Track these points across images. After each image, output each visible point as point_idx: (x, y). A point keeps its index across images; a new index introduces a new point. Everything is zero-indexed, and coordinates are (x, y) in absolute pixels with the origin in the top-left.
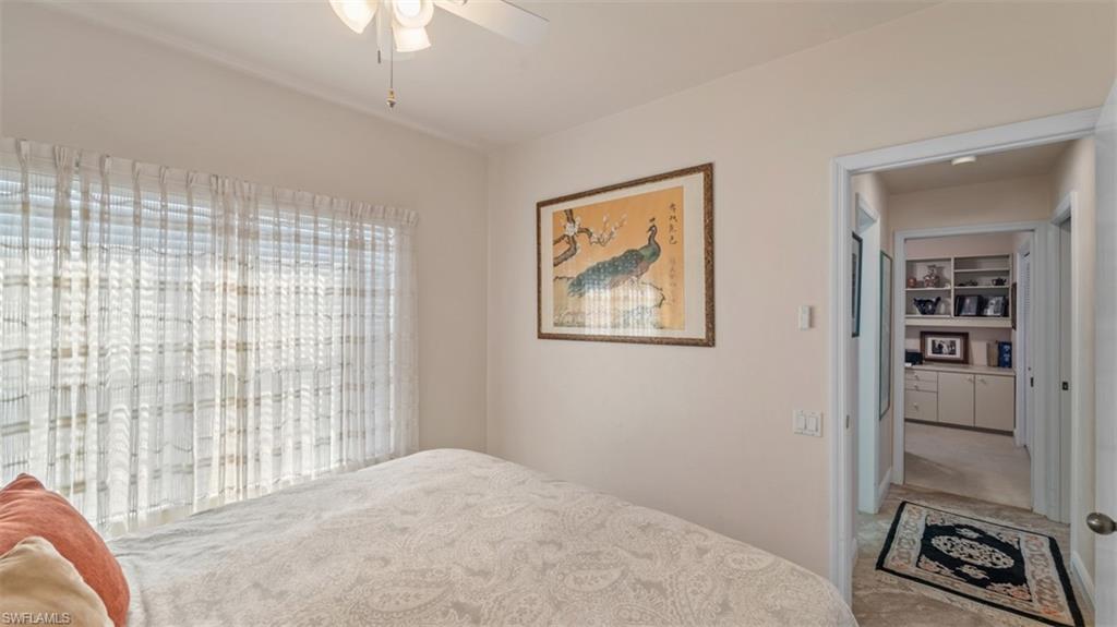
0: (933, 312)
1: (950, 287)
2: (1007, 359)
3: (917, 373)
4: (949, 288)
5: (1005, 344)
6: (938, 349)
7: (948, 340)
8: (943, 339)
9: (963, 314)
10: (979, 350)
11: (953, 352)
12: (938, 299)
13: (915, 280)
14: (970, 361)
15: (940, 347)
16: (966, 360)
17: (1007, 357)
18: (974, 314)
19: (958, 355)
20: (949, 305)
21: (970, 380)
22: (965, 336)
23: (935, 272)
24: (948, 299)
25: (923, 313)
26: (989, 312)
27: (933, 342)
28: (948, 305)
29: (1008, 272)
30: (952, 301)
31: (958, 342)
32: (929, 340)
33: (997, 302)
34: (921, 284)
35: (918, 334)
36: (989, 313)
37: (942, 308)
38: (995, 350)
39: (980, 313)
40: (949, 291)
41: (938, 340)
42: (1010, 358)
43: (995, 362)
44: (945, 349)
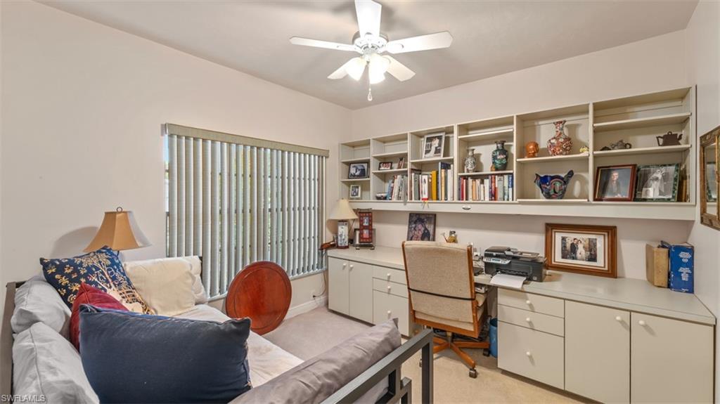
0: (562, 194)
1: (588, 152)
2: (685, 278)
3: (531, 299)
4: (585, 154)
5: (680, 249)
6: (570, 252)
7: (583, 238)
8: (579, 236)
9: (607, 196)
10: (633, 255)
11: (593, 258)
12: (571, 174)
13: (536, 145)
14: (619, 273)
15: (574, 248)
16: (612, 272)
17: (684, 272)
18: (627, 196)
19: (601, 262)
20: (587, 182)
21: (622, 322)
22: (610, 231)
23: (566, 131)
24: (584, 175)
25: (548, 196)
26: (652, 191)
27: (564, 239)
28: (584, 182)
29: (686, 120)
30: (590, 176)
31: (601, 242)
32: (558, 237)
33: (665, 177)
34: (545, 152)
35: (543, 228)
36: (651, 195)
37: (577, 187)
38: (662, 259)
39: (636, 194)
40: (586, 159)
41: (571, 237)
42: (691, 276)
43: (662, 279)
44: (581, 251)
